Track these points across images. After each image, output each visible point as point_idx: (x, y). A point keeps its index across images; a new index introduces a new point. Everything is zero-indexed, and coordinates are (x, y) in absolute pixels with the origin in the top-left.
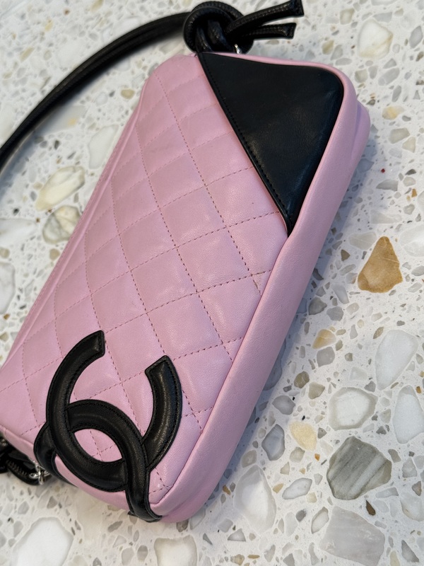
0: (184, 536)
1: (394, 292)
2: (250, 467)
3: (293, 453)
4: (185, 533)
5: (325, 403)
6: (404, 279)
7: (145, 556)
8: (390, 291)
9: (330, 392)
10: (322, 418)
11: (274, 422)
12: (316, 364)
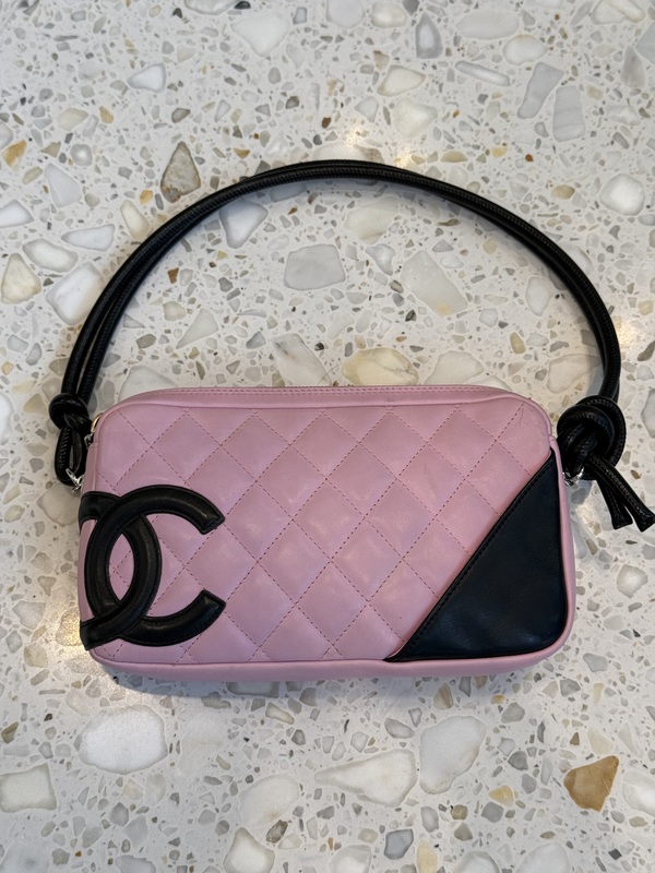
0: (268, 847)
1: (586, 813)
2: (365, 843)
3: (407, 866)
4: (270, 846)
5: (463, 850)
6: (602, 811)
7: (224, 832)
8: (583, 810)
9: (473, 845)
10: (450, 861)
11: (411, 825)
12: (481, 811)
